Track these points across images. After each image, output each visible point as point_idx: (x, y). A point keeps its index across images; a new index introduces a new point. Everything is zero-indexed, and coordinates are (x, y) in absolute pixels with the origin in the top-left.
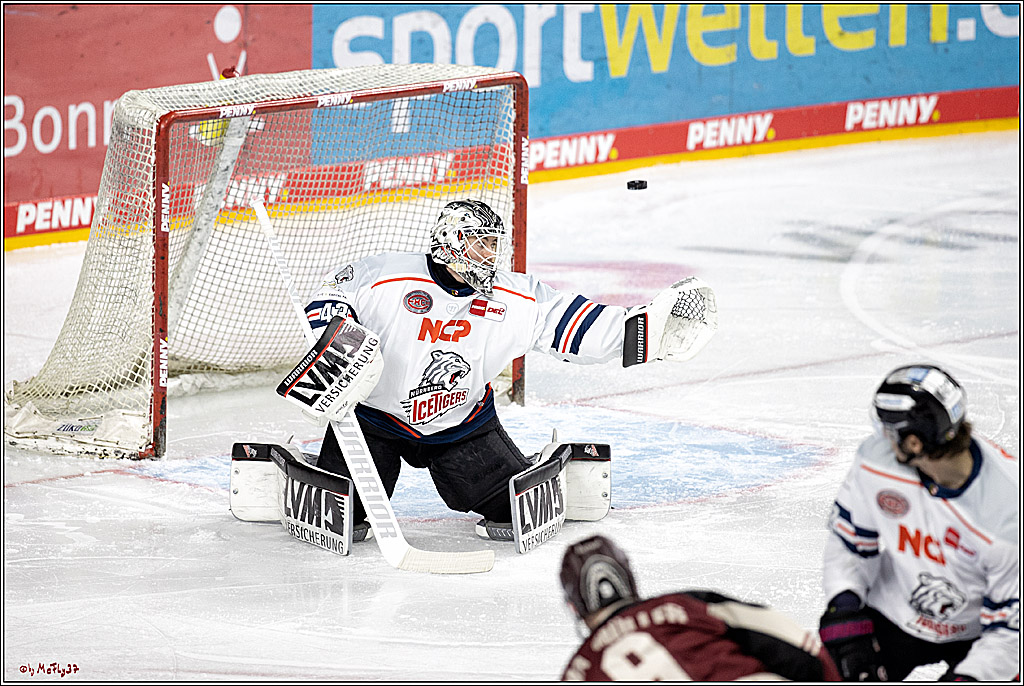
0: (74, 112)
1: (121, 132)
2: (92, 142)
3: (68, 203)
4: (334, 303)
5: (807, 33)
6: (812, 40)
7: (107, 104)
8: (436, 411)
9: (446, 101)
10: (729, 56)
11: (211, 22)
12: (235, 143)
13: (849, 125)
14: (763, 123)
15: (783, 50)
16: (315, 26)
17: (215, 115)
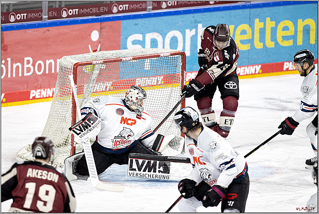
0: (48, 62)
1: (62, 69)
2: (53, 72)
3: (46, 90)
4: (90, 108)
5: (272, 41)
6: (273, 43)
7: (58, 60)
8: (121, 144)
9: (161, 60)
10: (248, 47)
11: (90, 35)
12: (96, 72)
13: (285, 69)
14: (258, 68)
15: (264, 46)
16: (122, 37)
17: (91, 64)
